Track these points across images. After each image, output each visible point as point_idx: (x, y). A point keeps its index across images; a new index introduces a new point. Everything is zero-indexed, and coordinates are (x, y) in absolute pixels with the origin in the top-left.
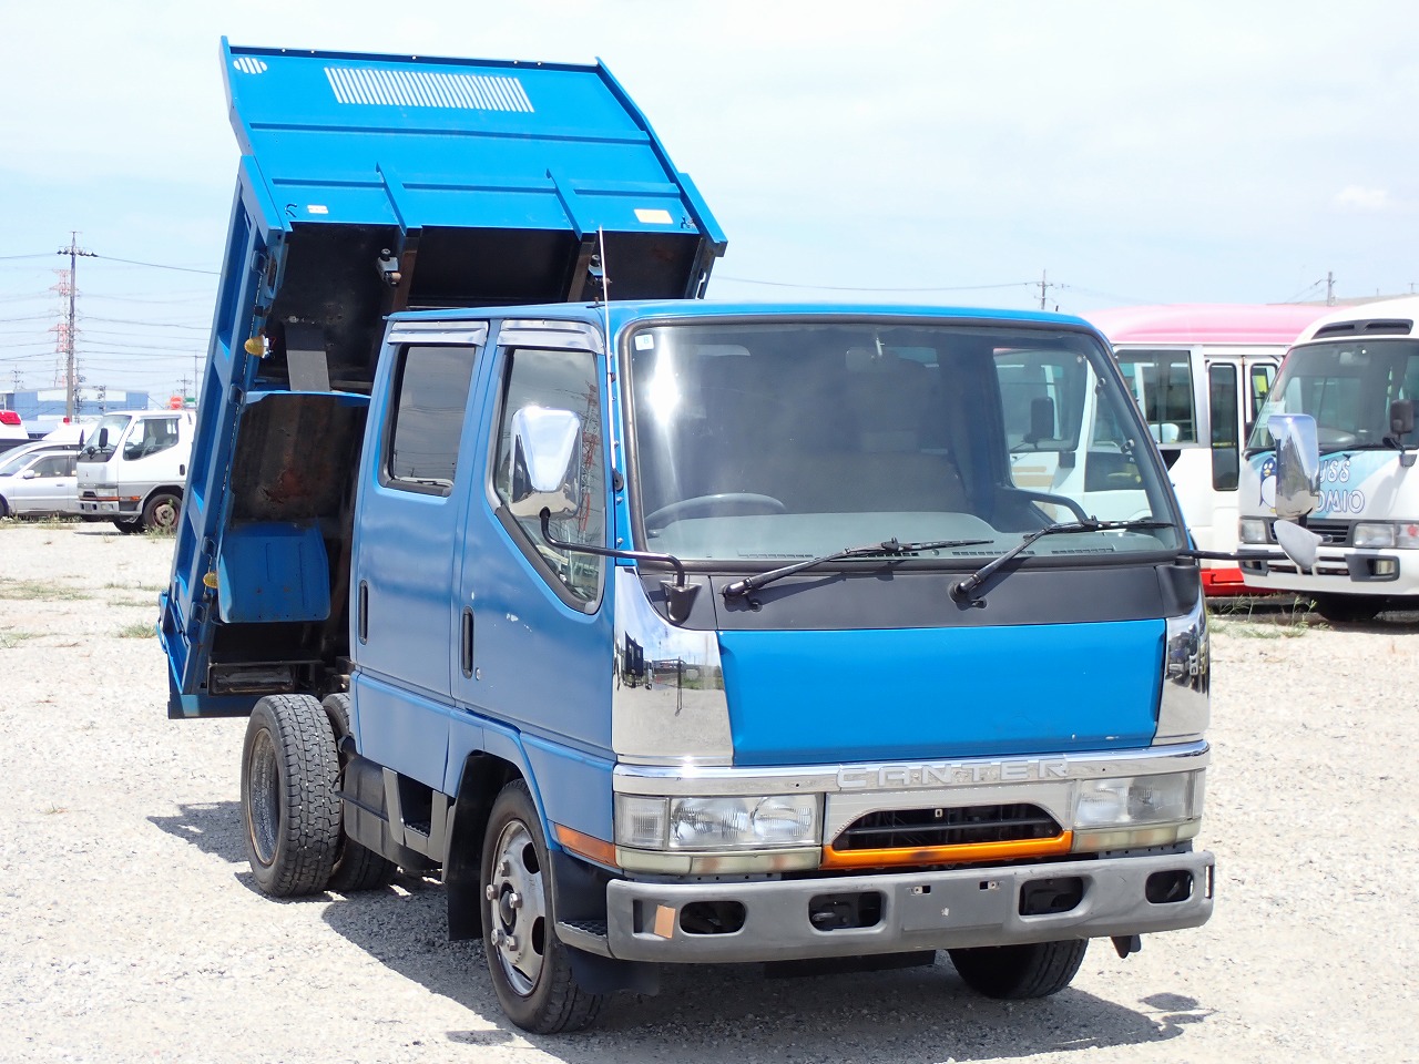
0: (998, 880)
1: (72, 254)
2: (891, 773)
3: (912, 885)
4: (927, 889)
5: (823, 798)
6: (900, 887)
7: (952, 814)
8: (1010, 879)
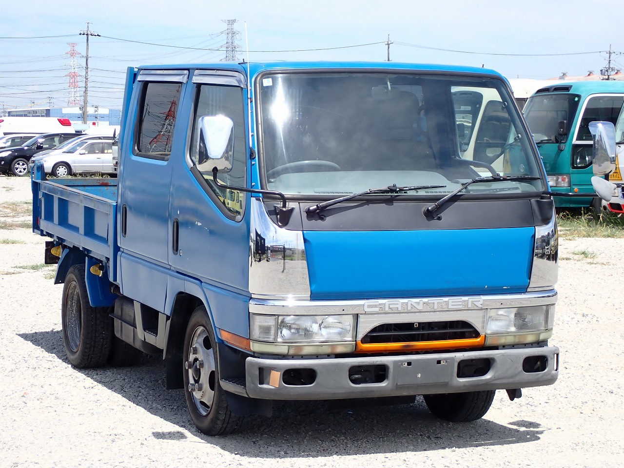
0: (446, 360)
1: (87, 35)
2: (391, 304)
3: (402, 362)
4: (409, 364)
5: (357, 317)
6: (395, 362)
7: (423, 326)
8: (452, 359)
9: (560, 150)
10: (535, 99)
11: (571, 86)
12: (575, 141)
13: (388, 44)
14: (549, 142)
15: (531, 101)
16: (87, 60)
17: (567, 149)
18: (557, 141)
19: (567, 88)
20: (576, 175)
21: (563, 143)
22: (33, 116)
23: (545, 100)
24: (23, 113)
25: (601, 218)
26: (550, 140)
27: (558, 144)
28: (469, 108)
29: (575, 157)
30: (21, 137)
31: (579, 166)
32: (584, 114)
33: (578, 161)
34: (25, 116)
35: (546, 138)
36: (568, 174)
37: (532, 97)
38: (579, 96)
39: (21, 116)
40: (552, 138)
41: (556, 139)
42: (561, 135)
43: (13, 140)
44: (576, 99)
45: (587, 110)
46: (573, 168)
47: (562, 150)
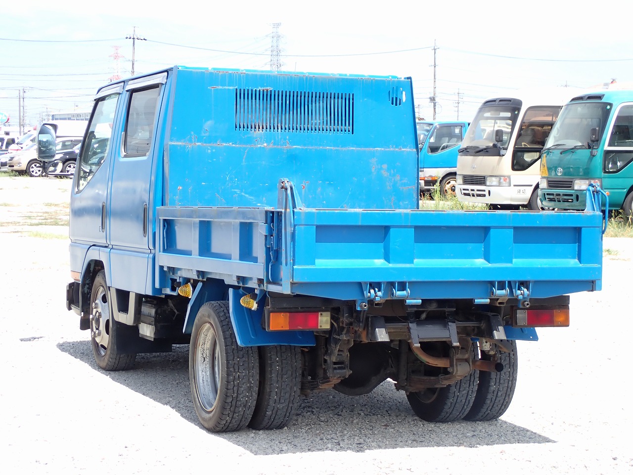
1: (134, 39)
9: (593, 156)
10: (570, 107)
11: (603, 95)
12: (607, 148)
13: (435, 49)
14: (581, 147)
15: (566, 109)
16: (133, 64)
17: (599, 154)
18: (589, 147)
19: (599, 97)
20: (606, 179)
21: (595, 149)
22: (77, 120)
23: (579, 108)
24: (67, 117)
25: (630, 220)
26: (584, 146)
27: (590, 150)
28: (509, 115)
29: (607, 162)
30: (72, 141)
31: (611, 170)
32: (615, 121)
33: (610, 166)
34: (69, 119)
35: (581, 144)
36: (600, 179)
37: (567, 105)
38: (611, 105)
39: (65, 119)
40: (584, 144)
41: (589, 145)
42: (593, 141)
43: (64, 142)
44: (608, 107)
45: (618, 118)
46: (604, 173)
47: (594, 156)
